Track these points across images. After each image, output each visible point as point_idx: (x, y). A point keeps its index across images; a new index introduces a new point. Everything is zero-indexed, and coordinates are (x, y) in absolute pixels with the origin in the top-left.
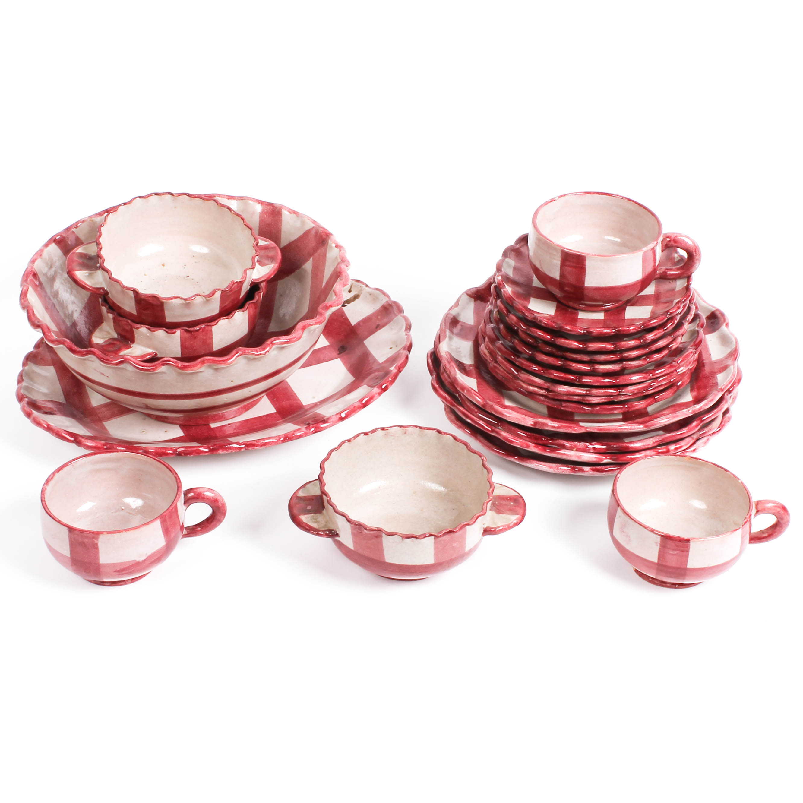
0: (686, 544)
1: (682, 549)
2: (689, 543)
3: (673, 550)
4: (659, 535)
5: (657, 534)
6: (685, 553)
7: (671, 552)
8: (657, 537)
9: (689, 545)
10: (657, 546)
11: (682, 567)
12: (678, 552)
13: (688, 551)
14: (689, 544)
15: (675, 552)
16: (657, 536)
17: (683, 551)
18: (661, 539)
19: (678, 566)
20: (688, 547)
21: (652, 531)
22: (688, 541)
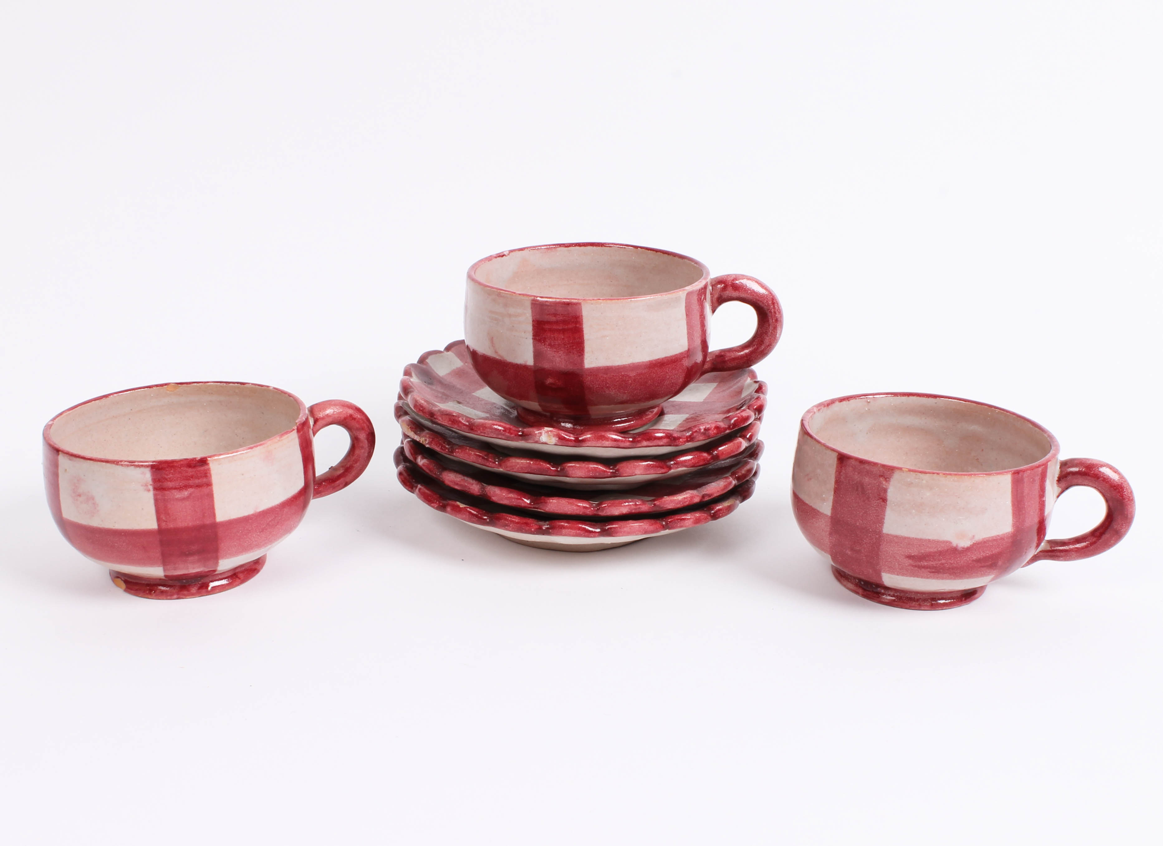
0: (202, 468)
1: (197, 481)
2: (208, 464)
3: (180, 489)
4: (147, 466)
5: (142, 466)
6: (205, 490)
7: (178, 495)
8: (143, 473)
9: (209, 469)
10: (149, 490)
11: (208, 522)
12: (191, 490)
13: (209, 484)
14: (206, 467)
15: (186, 493)
16: (142, 469)
17: (198, 486)
18: (153, 474)
19: (198, 523)
20: (207, 474)
21: (132, 463)
22: (203, 461)
